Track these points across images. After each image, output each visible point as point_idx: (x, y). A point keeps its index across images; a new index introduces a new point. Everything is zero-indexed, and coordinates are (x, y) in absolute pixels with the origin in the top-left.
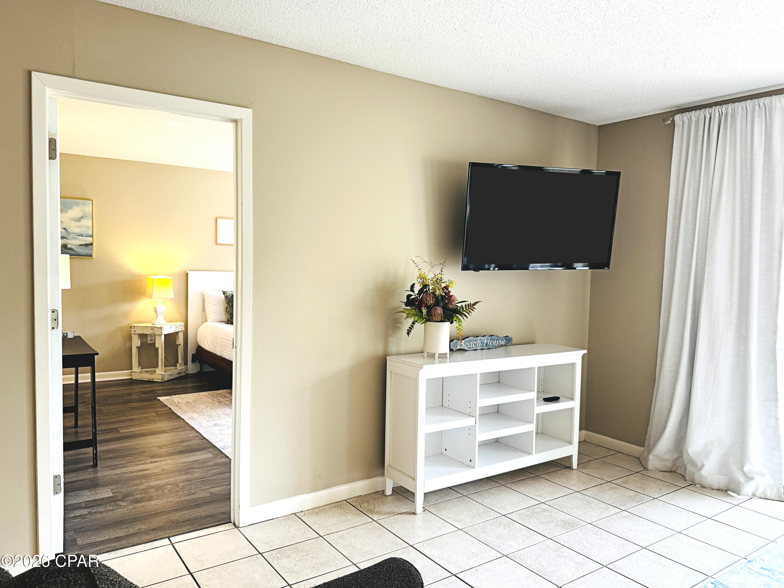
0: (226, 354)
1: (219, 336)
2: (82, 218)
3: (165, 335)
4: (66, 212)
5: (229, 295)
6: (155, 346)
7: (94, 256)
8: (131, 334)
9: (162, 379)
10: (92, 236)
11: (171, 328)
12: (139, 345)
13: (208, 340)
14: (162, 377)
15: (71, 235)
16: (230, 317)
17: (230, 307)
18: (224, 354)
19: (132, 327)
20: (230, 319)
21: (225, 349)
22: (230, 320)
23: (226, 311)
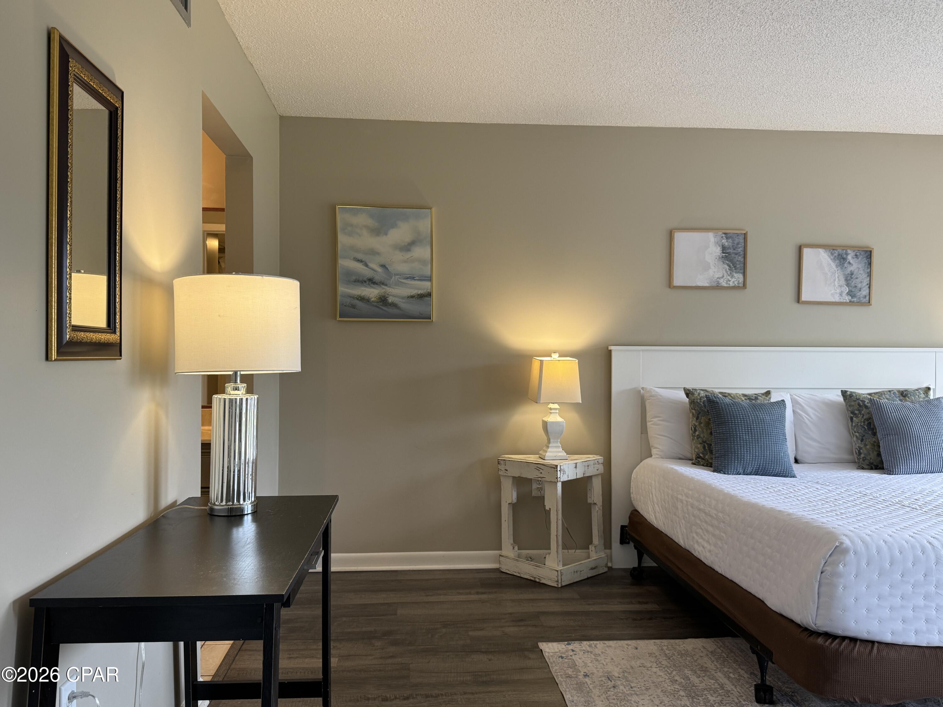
0: (701, 548)
1: (680, 496)
2: (413, 243)
3: (563, 483)
4: (386, 234)
5: (700, 399)
6: (544, 506)
7: (434, 318)
8: (499, 476)
9: (558, 581)
10: (430, 279)
11: (576, 467)
12: (515, 501)
13: (655, 500)
14: (557, 577)
15: (393, 277)
16: (701, 449)
17: (702, 425)
18: (696, 546)
19: (502, 462)
20: (703, 454)
21: (697, 533)
22: (701, 455)
23: (693, 436)
